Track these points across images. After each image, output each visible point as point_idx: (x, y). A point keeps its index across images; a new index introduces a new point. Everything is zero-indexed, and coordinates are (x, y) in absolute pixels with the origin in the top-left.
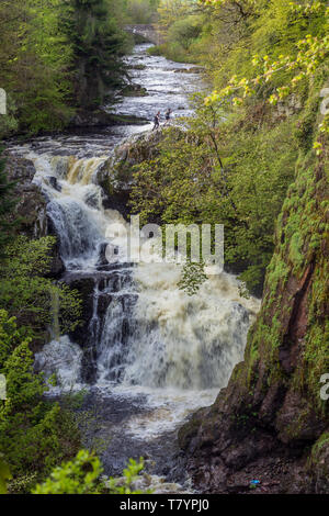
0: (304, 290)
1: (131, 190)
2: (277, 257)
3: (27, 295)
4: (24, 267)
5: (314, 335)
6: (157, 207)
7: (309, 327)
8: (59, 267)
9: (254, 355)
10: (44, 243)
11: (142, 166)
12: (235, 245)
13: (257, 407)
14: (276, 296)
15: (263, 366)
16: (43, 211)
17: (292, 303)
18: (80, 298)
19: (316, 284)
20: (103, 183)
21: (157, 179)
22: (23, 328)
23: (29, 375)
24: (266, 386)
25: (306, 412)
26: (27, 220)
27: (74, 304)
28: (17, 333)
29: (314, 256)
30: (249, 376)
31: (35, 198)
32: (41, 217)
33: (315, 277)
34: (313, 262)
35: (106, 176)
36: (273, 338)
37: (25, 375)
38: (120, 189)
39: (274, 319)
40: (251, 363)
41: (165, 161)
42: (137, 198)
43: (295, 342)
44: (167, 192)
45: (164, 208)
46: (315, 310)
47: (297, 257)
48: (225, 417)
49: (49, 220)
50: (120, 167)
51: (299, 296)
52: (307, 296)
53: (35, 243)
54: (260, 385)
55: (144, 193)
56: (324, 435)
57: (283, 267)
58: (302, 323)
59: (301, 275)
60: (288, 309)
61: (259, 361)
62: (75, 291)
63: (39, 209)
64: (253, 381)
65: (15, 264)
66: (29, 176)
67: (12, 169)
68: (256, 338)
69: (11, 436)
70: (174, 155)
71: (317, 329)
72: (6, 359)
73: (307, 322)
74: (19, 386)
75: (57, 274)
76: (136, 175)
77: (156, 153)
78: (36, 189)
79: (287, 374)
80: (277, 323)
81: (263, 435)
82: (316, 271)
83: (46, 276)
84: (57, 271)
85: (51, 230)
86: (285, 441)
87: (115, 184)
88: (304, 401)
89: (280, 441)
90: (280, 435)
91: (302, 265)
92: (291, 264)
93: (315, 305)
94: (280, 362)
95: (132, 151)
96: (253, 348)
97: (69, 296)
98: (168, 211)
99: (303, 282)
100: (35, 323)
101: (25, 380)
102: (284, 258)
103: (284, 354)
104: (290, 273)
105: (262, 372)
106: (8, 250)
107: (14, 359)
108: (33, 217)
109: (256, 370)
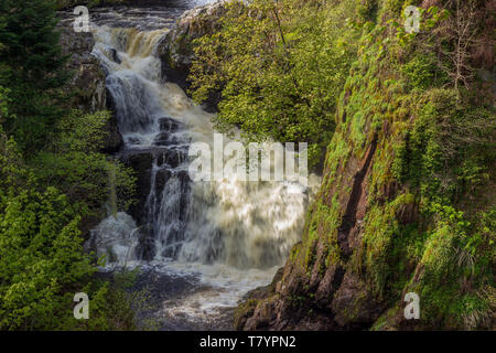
0: (364, 170)
1: (191, 65)
2: (337, 136)
3: (82, 172)
4: (78, 142)
5: (373, 217)
6: (217, 82)
7: (368, 209)
8: (117, 142)
9: (313, 236)
10: (104, 115)
11: (203, 40)
12: (296, 122)
13: (315, 288)
14: (336, 176)
15: (321, 247)
16: (101, 83)
17: (352, 183)
18: (135, 176)
19: (377, 165)
20: (164, 57)
21: (218, 53)
22: (76, 205)
23: (78, 255)
24: (324, 268)
25: (362, 294)
26: (85, 93)
27: (130, 183)
28: (67, 211)
29: (376, 136)
30: (307, 257)
31: (93, 70)
32: (99, 90)
33: (376, 157)
34: (374, 143)
35: (167, 50)
36: (332, 220)
37: (74, 255)
38: (180, 63)
39: (333, 199)
40: (309, 243)
41: (226, 35)
42: (197, 72)
43: (354, 223)
44: (228, 68)
45: (225, 83)
46: (376, 191)
47: (358, 136)
48: (282, 297)
49: (108, 92)
50: (181, 41)
51: (359, 177)
52: (367, 177)
53: (90, 117)
54: (317, 267)
55: (205, 68)
56: (381, 319)
57: (344, 147)
58: (361, 206)
59: (362, 155)
60: (347, 189)
61: (317, 242)
62: (130, 170)
63: (98, 82)
64: (311, 263)
65: (65, 139)
66: (88, 48)
67: (70, 40)
68: (314, 217)
69: (60, 317)
70: (235, 30)
71: (376, 210)
72: (54, 238)
73: (367, 203)
74: (68, 265)
75: (113, 149)
76: (196, 49)
77: (219, 27)
78: (94, 61)
79: (345, 256)
80: (336, 204)
81: (320, 317)
82: (377, 151)
83: (103, 151)
84: (115, 145)
85: (110, 103)
86: (342, 323)
87: (175, 58)
88: (361, 283)
89: (336, 324)
90: (336, 318)
91: (363, 146)
92: (352, 143)
93: (376, 186)
94: (338, 243)
95: (194, 24)
96: (311, 228)
97: (123, 174)
98: (229, 87)
99: (364, 162)
100: (88, 200)
101: (75, 260)
102: (345, 137)
103: (343, 236)
104: (350, 154)
105: (320, 254)
106: (62, 124)
107: (63, 238)
108: (91, 91)
109: (314, 251)
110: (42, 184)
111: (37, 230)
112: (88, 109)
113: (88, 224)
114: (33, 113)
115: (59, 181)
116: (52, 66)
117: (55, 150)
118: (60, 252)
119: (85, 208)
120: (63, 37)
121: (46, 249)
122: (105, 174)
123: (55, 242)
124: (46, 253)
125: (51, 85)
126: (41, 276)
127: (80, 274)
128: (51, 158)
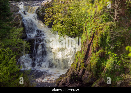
0: (91, 43)
1: (45, 16)
2: (83, 34)
3: (16, 44)
4: (15, 36)
5: (93, 56)
6: (52, 20)
7: (92, 54)
8: (25, 36)
9: (77, 61)
10: (22, 29)
11: (48, 9)
12: (73, 31)
13: (77, 75)
14: (83, 45)
15: (79, 63)
16: (21, 20)
17: (87, 47)
18: (30, 45)
19: (94, 42)
20: (38, 14)
21: (52, 13)
22: (15, 52)
23: (15, 66)
24: (80, 69)
25: (90, 76)
26: (17, 23)
27: (29, 46)
28: (12, 54)
29: (94, 34)
30: (75, 66)
31: (19, 17)
32: (21, 22)
33: (94, 40)
34: (93, 36)
35: (39, 12)
36: (82, 57)
38: (42, 15)
39: (82, 51)
40: (76, 63)
41: (54, 8)
42: (47, 17)
43: (88, 57)
44: (55, 16)
45: (54, 20)
46: (94, 49)
47: (89, 35)
48: (69, 77)
49: (23, 23)
50: (42, 9)
51: (89, 45)
52: (91, 45)
53: (18, 29)
54: (78, 69)
55: (49, 16)
56: (95, 82)
57: (85, 37)
58: (90, 53)
59: (90, 39)
60: (86, 48)
61: (78, 62)
62: (29, 43)
63: (20, 20)
64: (77, 68)
65: (12, 35)
66: (18, 11)
67: (13, 9)
68: (77, 56)
69: (10, 82)
70: (57, 6)
71: (94, 54)
72: (9, 61)
73: (91, 52)
74: (12, 69)
75: (24, 38)
76: (46, 11)
77: (52, 6)
78: (19, 14)
79: (86, 66)
80: (83, 52)
81: (79, 82)
82: (94, 38)
83: (22, 38)
84: (25, 37)
85: (23, 26)
86: (85, 84)
87: (41, 14)
88: (90, 73)
89: (83, 84)
90: (83, 82)
91: (90, 37)
92: (87, 36)
93: (94, 48)
94: (84, 63)
95: (46, 5)
96: (77, 59)
97: (27, 44)
99: (90, 41)
100: (18, 51)
101: (14, 67)
102: (86, 35)
103: (85, 61)
104: (87, 39)
105: (79, 65)
106: (11, 31)
107: (11, 61)
108: (18, 22)
109: (77, 64)
110: (5, 47)
111: (4, 59)
112: (18, 27)
113: (18, 58)
114: (3, 28)
115: (10, 46)
116: (8, 16)
117: (9, 38)
118: (10, 65)
119: (17, 53)
120: (11, 8)
121: (6, 64)
122: (22, 44)
123: (9, 62)
124: (6, 65)
125: (8, 21)
126: (5, 71)
127: (15, 71)
128: (8, 40)
